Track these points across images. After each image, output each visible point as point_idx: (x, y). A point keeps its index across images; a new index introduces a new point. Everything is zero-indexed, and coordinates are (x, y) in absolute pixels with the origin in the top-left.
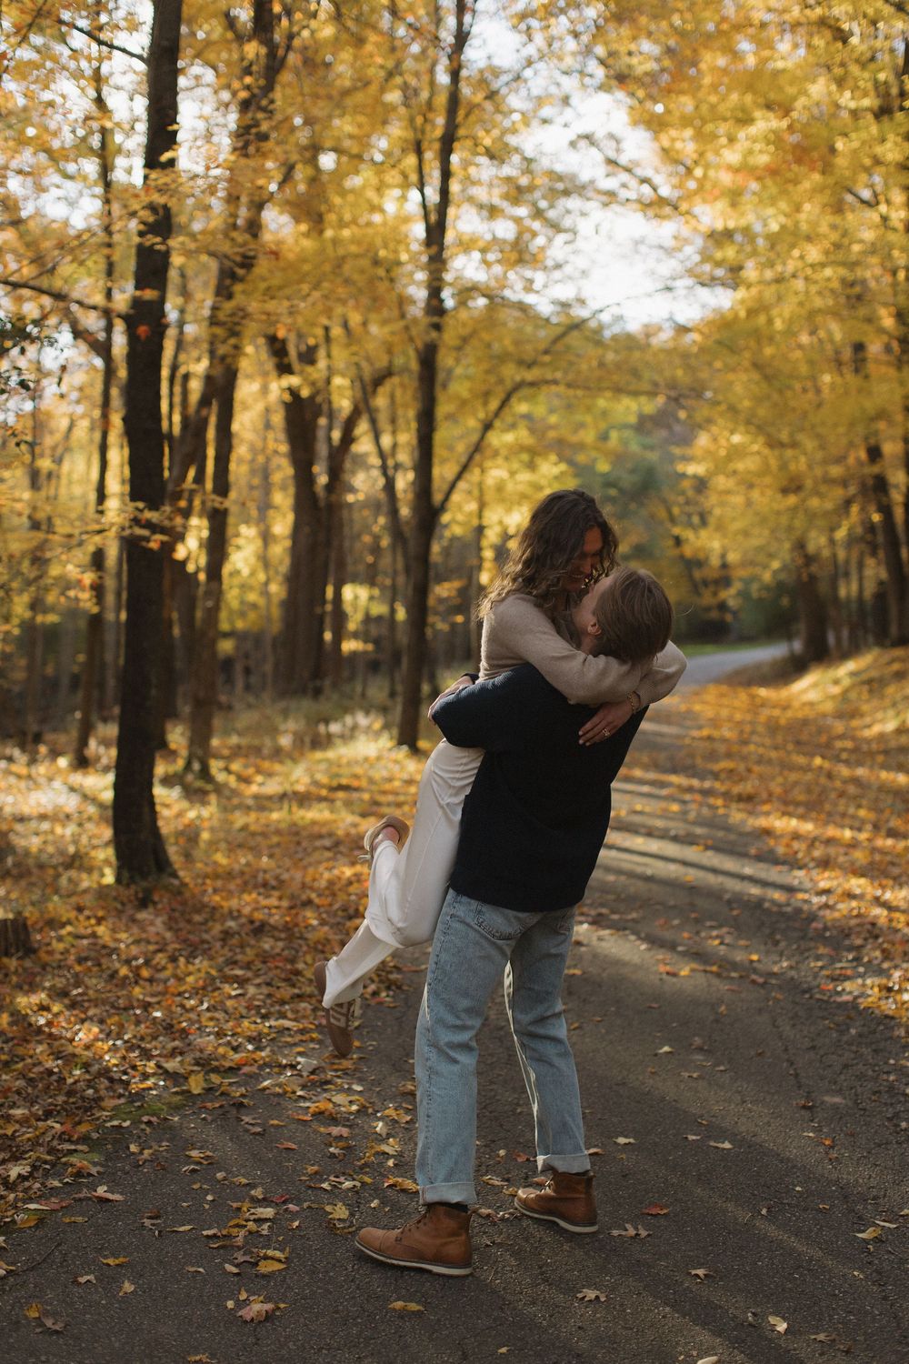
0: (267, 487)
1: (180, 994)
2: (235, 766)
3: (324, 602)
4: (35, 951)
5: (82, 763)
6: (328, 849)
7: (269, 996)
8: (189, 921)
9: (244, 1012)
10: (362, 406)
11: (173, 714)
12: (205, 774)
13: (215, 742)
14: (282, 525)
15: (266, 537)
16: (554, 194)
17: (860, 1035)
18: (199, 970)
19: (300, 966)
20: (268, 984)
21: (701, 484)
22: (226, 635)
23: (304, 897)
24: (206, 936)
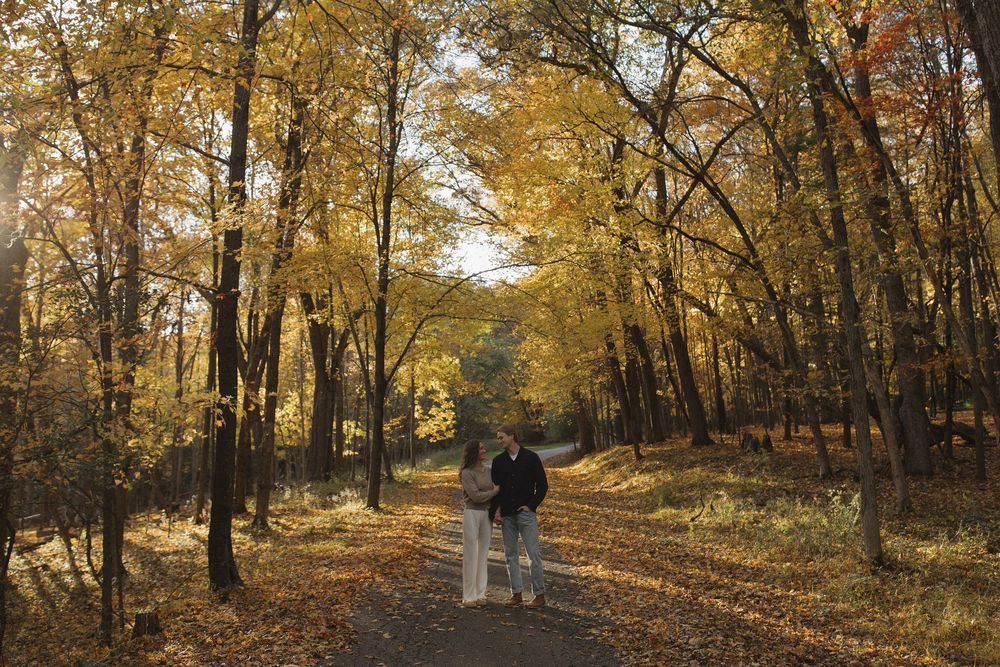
0: (302, 370)
1: (237, 652)
2: (282, 521)
3: (332, 430)
4: (161, 630)
5: (199, 522)
6: (325, 566)
7: (285, 651)
8: (247, 610)
9: (270, 660)
10: (349, 328)
11: (250, 494)
12: (264, 524)
13: (271, 508)
14: (310, 390)
15: (302, 397)
16: (447, 221)
17: (596, 658)
18: (249, 638)
19: (303, 633)
20: (285, 644)
21: (524, 364)
22: (280, 448)
23: (310, 593)
24: (255, 618)
